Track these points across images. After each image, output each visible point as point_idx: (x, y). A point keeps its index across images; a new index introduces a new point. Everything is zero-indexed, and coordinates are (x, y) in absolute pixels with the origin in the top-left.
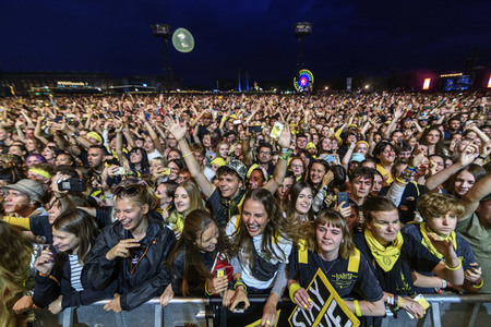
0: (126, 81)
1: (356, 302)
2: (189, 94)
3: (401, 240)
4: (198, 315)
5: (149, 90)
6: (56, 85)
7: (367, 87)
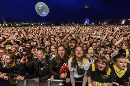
0: (39, 22)
1: (104, 83)
2: (55, 26)
3: (126, 69)
4: (60, 85)
5: (45, 24)
6: (22, 23)
7: (105, 23)
